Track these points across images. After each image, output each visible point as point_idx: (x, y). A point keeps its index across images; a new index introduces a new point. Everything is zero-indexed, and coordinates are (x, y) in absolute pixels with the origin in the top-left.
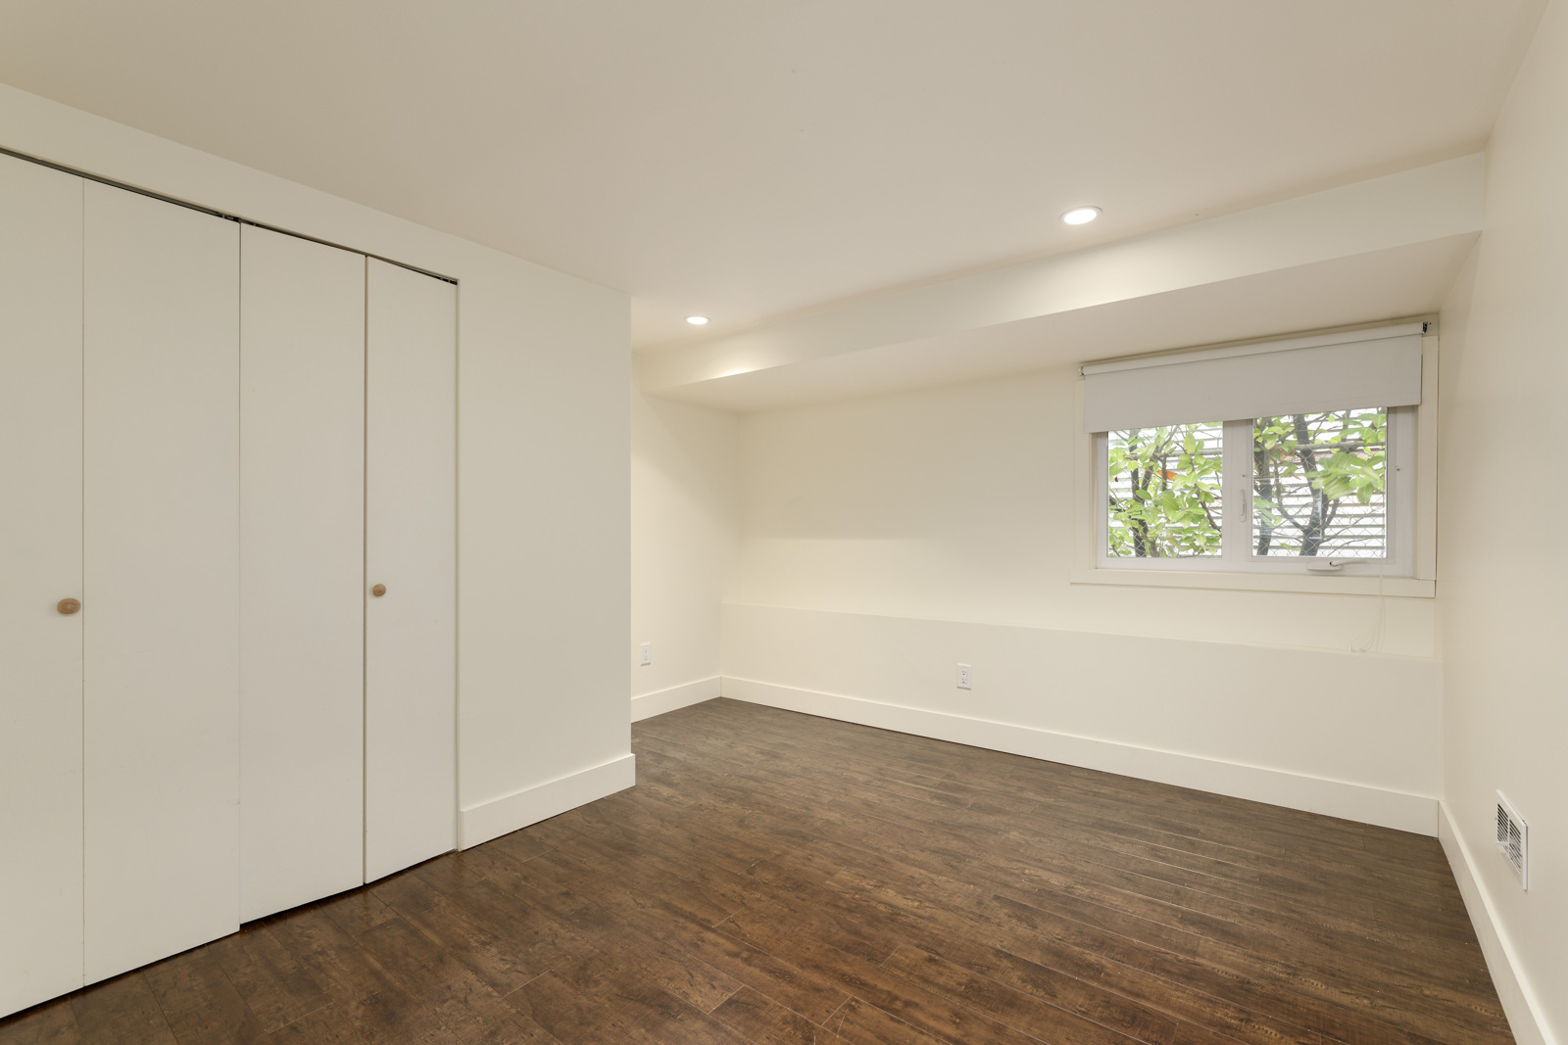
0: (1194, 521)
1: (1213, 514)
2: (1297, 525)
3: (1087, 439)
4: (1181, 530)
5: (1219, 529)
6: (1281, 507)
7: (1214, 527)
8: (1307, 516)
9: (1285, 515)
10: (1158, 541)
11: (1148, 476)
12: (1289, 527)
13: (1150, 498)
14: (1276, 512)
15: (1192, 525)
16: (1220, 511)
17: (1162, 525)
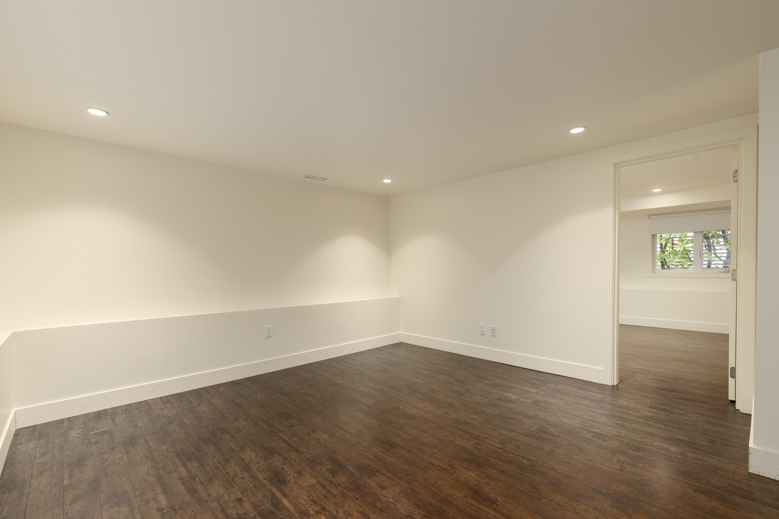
0: (684, 259)
1: (690, 256)
2: (721, 260)
3: (651, 236)
4: (679, 262)
5: (693, 261)
6: (715, 254)
7: (691, 261)
8: (725, 257)
9: (716, 256)
10: (670, 266)
11: (666, 244)
12: (718, 261)
13: (667, 251)
14: (713, 255)
15: (683, 260)
16: (693, 255)
17: (673, 261)
